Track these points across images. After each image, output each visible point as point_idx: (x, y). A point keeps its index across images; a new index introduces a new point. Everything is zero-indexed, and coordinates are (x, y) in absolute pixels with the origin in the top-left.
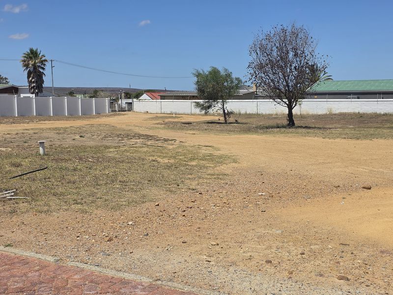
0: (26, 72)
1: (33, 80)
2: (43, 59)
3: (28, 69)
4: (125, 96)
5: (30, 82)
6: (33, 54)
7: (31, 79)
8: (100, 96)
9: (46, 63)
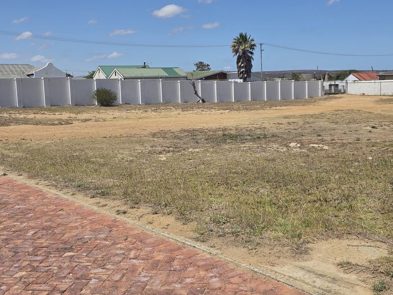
0: (236, 57)
1: (242, 65)
2: (253, 43)
3: (238, 54)
4: (328, 78)
5: (239, 67)
6: (243, 39)
7: (240, 64)
8: (302, 79)
9: (255, 47)
